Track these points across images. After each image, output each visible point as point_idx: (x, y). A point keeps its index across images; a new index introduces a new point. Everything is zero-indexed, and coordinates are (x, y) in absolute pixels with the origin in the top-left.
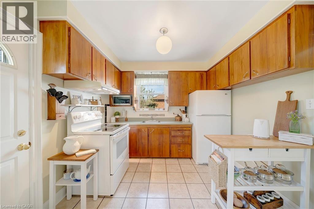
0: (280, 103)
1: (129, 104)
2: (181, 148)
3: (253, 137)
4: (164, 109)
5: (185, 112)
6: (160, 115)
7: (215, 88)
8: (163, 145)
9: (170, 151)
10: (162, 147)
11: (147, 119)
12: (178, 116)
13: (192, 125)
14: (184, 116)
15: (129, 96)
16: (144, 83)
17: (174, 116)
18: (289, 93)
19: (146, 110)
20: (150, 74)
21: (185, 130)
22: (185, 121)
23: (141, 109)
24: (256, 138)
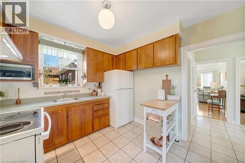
0: (163, 81)
1: (30, 79)
2: (102, 120)
3: (158, 100)
4: (79, 85)
5: (100, 87)
6: (75, 91)
7: (125, 69)
8: (85, 123)
9: (93, 126)
10: (85, 124)
11: (59, 98)
12: (94, 91)
13: (109, 98)
14: (99, 90)
15: (30, 67)
16: (53, 53)
17: (90, 92)
18: (167, 76)
19: (56, 87)
20: (63, 44)
21: (105, 103)
22: (102, 95)
23: (47, 86)
24: (160, 100)
